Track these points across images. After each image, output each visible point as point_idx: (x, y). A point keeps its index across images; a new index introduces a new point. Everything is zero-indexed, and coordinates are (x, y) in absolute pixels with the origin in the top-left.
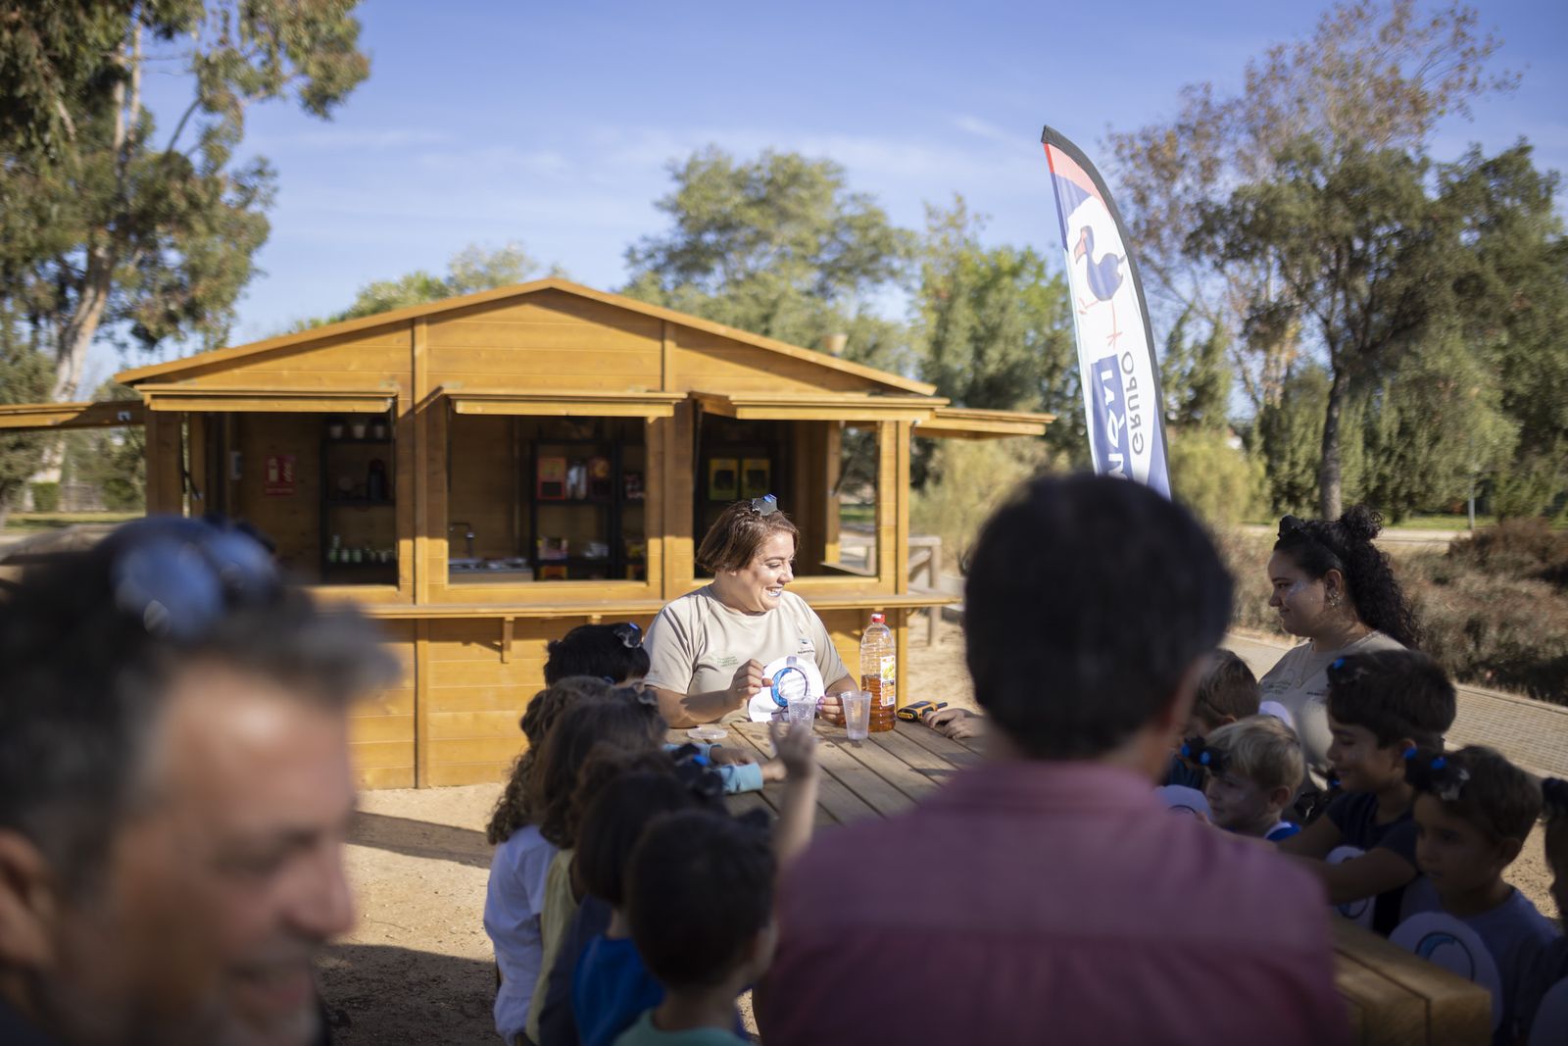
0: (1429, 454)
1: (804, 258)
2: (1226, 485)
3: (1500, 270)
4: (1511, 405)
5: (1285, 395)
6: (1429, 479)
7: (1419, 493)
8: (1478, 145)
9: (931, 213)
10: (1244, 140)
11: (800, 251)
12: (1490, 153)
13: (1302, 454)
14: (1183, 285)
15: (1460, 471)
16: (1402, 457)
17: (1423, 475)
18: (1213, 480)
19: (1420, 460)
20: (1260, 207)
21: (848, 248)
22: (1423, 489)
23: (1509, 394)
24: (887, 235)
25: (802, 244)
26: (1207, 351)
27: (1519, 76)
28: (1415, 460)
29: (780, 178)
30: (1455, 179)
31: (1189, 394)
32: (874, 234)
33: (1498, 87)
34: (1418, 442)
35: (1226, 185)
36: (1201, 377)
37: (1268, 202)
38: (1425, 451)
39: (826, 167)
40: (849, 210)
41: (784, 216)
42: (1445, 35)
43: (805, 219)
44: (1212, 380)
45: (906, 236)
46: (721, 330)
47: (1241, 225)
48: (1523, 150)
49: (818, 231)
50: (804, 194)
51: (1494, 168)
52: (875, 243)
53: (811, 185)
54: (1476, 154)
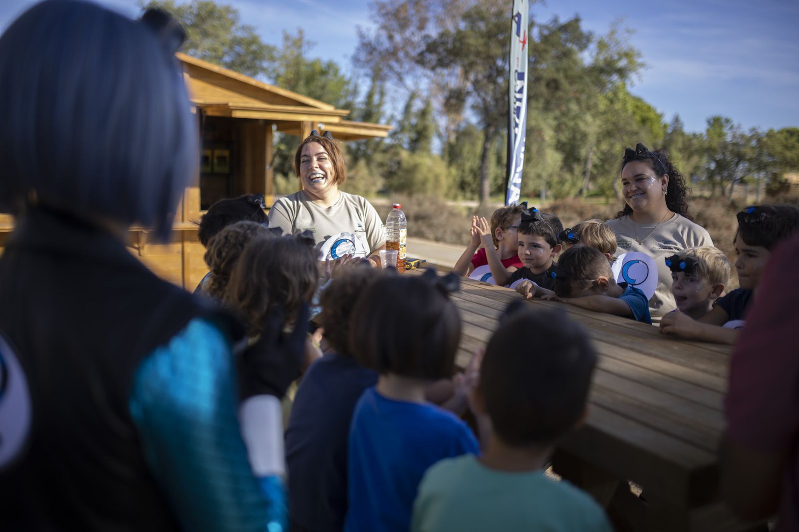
1: (216, 58)
2: (437, 178)
3: (566, 77)
4: (560, 146)
5: (457, 138)
9: (287, 38)
10: (440, 10)
11: (213, 54)
13: (468, 165)
14: (409, 81)
15: (539, 176)
18: (431, 177)
20: (455, 40)
21: (238, 55)
23: (559, 141)
24: (262, 47)
25: (215, 50)
26: (423, 114)
29: (203, 13)
30: (546, 32)
31: (413, 135)
32: (254, 47)
35: (433, 31)
36: (420, 127)
37: (460, 37)
39: (228, 10)
40: (240, 34)
41: (205, 34)
43: (217, 37)
44: (425, 128)
45: (270, 49)
46: (216, 68)
47: (446, 50)
48: (577, 20)
49: (223, 44)
50: (216, 23)
51: (564, 28)
52: (254, 52)
53: (220, 18)
54: (555, 20)
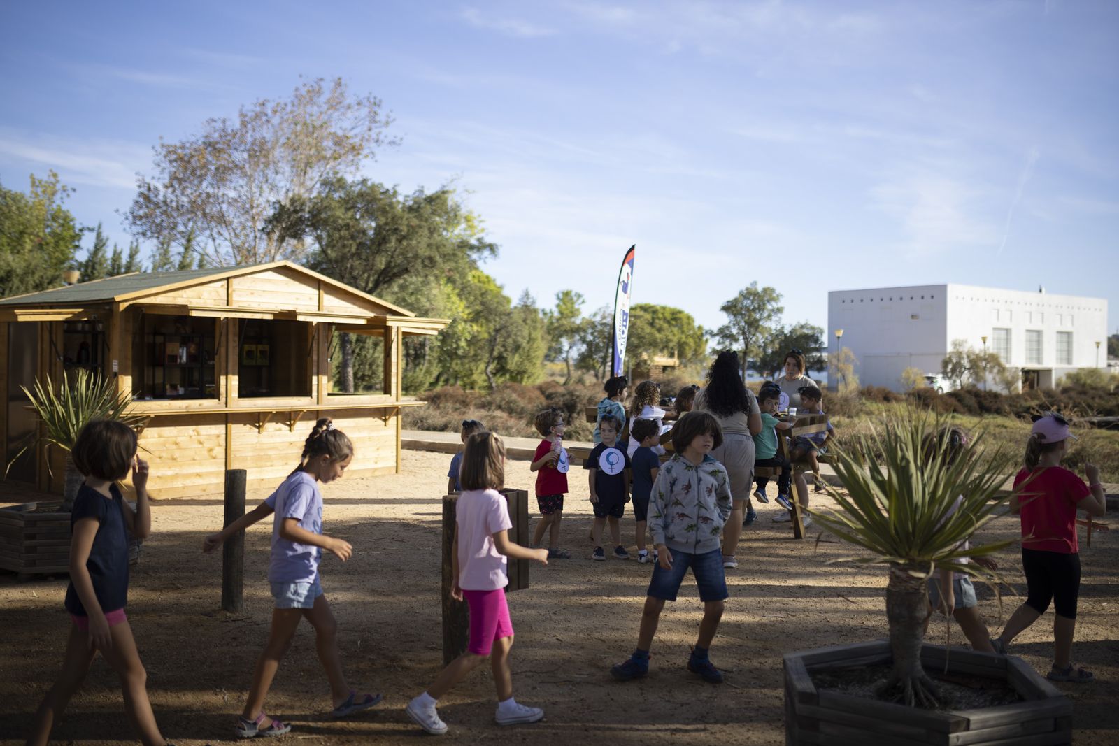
0: (374, 353)
6: (374, 367)
7: (368, 376)
8: (423, 187)
12: (429, 192)
16: (358, 355)
17: (371, 365)
19: (369, 356)
22: (370, 373)
27: (401, 139)
28: (366, 356)
33: (390, 143)
34: (367, 345)
38: (371, 351)
42: (364, 112)
